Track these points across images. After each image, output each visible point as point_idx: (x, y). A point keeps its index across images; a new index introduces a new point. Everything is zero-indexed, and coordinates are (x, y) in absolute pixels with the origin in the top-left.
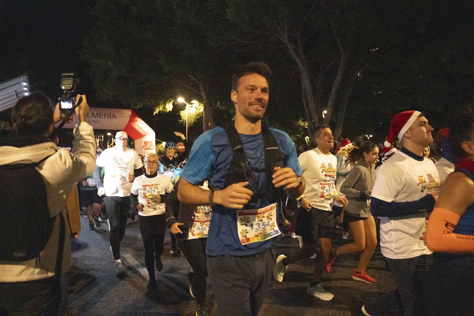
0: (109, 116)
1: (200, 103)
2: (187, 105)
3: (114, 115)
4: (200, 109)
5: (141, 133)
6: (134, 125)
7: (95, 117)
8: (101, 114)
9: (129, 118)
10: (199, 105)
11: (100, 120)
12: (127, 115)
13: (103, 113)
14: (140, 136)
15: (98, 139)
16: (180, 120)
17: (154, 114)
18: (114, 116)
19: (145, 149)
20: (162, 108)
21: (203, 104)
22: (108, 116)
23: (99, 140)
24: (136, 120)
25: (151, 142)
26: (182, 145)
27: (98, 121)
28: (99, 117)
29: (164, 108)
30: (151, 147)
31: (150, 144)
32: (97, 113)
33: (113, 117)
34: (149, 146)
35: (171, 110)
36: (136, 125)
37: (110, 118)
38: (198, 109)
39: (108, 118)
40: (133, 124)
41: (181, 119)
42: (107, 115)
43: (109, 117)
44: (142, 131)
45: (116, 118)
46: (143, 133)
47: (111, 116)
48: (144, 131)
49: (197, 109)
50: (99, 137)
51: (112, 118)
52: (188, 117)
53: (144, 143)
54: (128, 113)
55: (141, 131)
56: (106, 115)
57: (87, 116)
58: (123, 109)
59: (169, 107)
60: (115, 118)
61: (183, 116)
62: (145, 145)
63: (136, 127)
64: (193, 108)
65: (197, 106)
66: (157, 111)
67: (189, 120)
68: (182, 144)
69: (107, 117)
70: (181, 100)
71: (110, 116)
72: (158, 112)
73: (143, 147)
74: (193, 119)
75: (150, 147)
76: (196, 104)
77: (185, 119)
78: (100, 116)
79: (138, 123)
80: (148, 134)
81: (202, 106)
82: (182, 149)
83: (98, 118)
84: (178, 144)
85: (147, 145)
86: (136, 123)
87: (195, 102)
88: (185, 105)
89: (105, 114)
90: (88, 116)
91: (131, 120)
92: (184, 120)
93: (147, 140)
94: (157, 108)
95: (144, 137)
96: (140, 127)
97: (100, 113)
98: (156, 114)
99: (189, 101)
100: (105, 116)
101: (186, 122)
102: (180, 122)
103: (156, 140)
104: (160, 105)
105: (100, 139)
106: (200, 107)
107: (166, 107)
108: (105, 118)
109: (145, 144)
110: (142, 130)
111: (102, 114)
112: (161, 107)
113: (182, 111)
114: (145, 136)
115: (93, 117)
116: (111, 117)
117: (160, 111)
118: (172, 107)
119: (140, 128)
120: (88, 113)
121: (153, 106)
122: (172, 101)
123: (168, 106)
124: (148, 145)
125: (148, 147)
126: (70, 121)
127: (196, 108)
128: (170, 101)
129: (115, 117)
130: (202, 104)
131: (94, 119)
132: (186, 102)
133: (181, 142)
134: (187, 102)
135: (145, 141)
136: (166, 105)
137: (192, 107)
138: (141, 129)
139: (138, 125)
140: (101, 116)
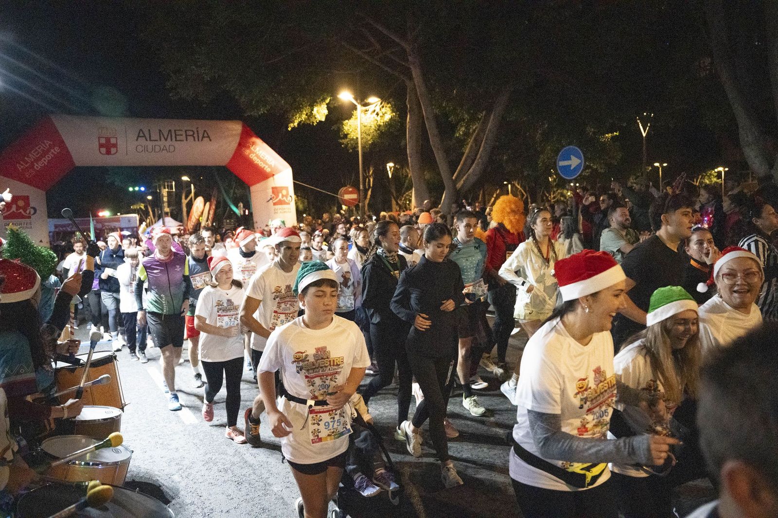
0: (196, 135)
1: (383, 103)
2: (359, 107)
3: (205, 133)
4: (383, 114)
5: (265, 169)
6: (249, 154)
7: (166, 140)
8: (178, 133)
9: (237, 139)
10: (383, 107)
11: (177, 144)
12: (234, 132)
13: (182, 130)
14: (263, 175)
15: (165, 188)
16: (345, 141)
17: (290, 129)
18: (206, 135)
19: (275, 204)
20: (307, 115)
21: (389, 105)
22: (193, 136)
23: (167, 190)
24: (254, 143)
25: (286, 188)
26: (351, 193)
27: (172, 149)
28: (174, 139)
29: (310, 115)
30: (287, 197)
31: (284, 192)
32: (170, 131)
33: (203, 137)
34: (283, 196)
35: (323, 119)
36: (253, 153)
37: (198, 140)
38: (381, 114)
39: (194, 140)
40: (247, 152)
41: (346, 136)
42: (191, 133)
43: (196, 139)
44: (267, 167)
45: (210, 140)
46: (268, 170)
47: (201, 136)
48: (270, 166)
49: (377, 114)
50: (168, 186)
51: (202, 140)
52: (362, 133)
53: (271, 190)
54: (236, 128)
55: (264, 165)
56: (188, 133)
57: (148, 136)
58: (223, 120)
59: (320, 113)
60: (208, 139)
61: (351, 130)
62: (273, 195)
63: (253, 157)
64: (369, 113)
65: (378, 110)
66: (295, 121)
67: (362, 139)
68: (350, 189)
69: (190, 138)
70: (346, 96)
71: (198, 136)
72: (298, 124)
73: (271, 199)
74: (369, 138)
75: (285, 198)
76: (375, 105)
77: (355, 138)
78: (176, 135)
79: (258, 149)
80: (279, 173)
81: (388, 109)
82: (352, 199)
83: (172, 140)
84: (343, 189)
85: (277, 196)
86: (252, 148)
87: (374, 100)
88: (354, 108)
89: (186, 131)
90: (150, 136)
91: (243, 144)
92: (353, 139)
93: (277, 185)
94: (298, 115)
95: (272, 178)
96: (261, 156)
97: (175, 131)
98: (293, 129)
99: (362, 97)
100: (186, 135)
101: (357, 143)
102: (343, 144)
103: (294, 184)
104: (303, 108)
105: (168, 188)
106: (384, 110)
107: (315, 112)
108: (187, 140)
109: (273, 192)
110: (267, 164)
111: (180, 133)
112: (304, 112)
113: (347, 121)
114: (273, 175)
115: (160, 137)
116: (200, 140)
117: (300, 122)
118: (326, 112)
119: (262, 160)
120: (149, 130)
121: (286, 112)
122: (328, 101)
123: (318, 111)
124: (280, 195)
125: (280, 200)
126: (113, 150)
127: (376, 112)
128: (324, 100)
129: (208, 137)
130: (388, 103)
131: (163, 143)
132: (356, 100)
133: (348, 186)
134: (359, 101)
135: (274, 186)
136: (315, 109)
137: (366, 111)
138: (265, 162)
139: (257, 153)
140: (177, 137)
